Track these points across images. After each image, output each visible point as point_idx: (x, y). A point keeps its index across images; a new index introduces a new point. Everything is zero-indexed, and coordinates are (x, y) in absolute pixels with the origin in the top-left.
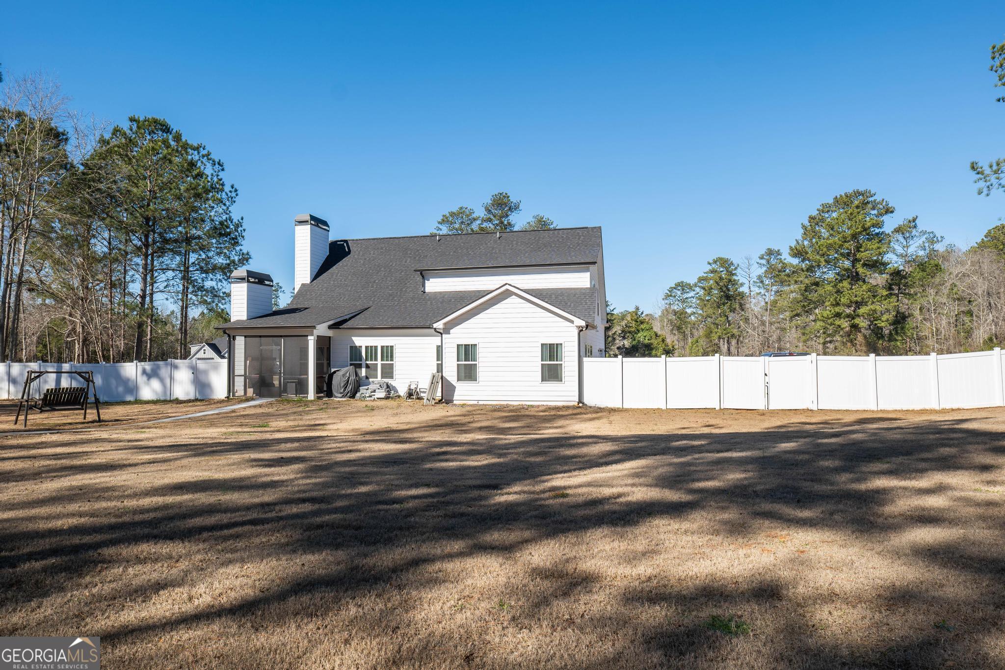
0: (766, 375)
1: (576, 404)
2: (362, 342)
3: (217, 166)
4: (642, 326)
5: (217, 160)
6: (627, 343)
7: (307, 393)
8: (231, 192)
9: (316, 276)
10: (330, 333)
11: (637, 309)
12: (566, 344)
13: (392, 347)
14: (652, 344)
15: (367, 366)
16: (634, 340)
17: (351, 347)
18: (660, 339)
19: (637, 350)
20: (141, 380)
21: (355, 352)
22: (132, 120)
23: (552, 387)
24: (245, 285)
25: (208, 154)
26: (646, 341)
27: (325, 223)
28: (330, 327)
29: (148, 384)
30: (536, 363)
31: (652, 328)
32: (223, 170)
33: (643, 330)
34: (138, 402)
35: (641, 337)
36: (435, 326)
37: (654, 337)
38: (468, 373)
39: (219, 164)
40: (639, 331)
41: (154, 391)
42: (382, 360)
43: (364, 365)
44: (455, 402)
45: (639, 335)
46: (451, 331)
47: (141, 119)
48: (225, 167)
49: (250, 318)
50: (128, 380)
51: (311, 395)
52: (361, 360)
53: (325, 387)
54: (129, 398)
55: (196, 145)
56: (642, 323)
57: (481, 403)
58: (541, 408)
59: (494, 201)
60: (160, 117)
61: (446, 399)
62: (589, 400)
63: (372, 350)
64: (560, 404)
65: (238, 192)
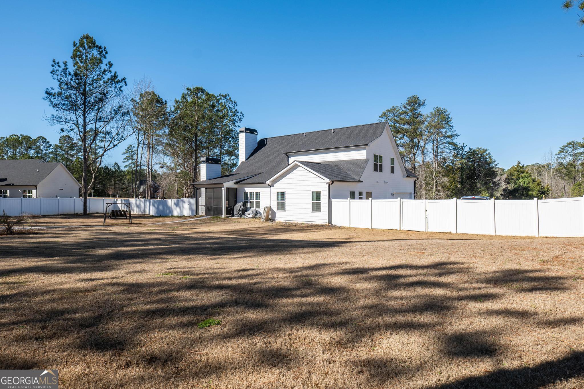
0: (426, 211)
1: (327, 224)
2: (248, 190)
3: (234, 103)
4: (523, 175)
5: (234, 101)
6: (510, 187)
7: (222, 215)
8: (240, 116)
9: (248, 158)
10: (236, 186)
11: (519, 163)
12: (323, 192)
13: (260, 193)
14: (529, 187)
15: (251, 202)
16: (516, 184)
17: (244, 193)
18: (536, 184)
19: (518, 191)
20: (174, 207)
21: (246, 194)
22: (188, 89)
23: (316, 214)
24: (205, 164)
25: (230, 99)
26: (525, 185)
27: (256, 131)
28: (235, 183)
29: (176, 209)
30: (309, 202)
31: (530, 176)
32: (237, 105)
33: (523, 177)
34: (173, 216)
35: (521, 182)
36: (266, 182)
37: (531, 182)
38: (281, 206)
39: (235, 102)
40: (519, 178)
41: (178, 213)
42: (256, 199)
43: (249, 202)
44: (276, 221)
45: (520, 181)
46: (275, 185)
47: (192, 89)
48: (237, 103)
49: (207, 180)
50: (170, 207)
51: (224, 215)
52: (248, 199)
53: (230, 212)
54: (170, 215)
55: (224, 95)
56: (522, 172)
57: (286, 221)
58: (305, 225)
59: (409, 101)
60: (200, 86)
61: (272, 220)
62: (334, 222)
63: (252, 194)
64: (320, 224)
65: (244, 115)
